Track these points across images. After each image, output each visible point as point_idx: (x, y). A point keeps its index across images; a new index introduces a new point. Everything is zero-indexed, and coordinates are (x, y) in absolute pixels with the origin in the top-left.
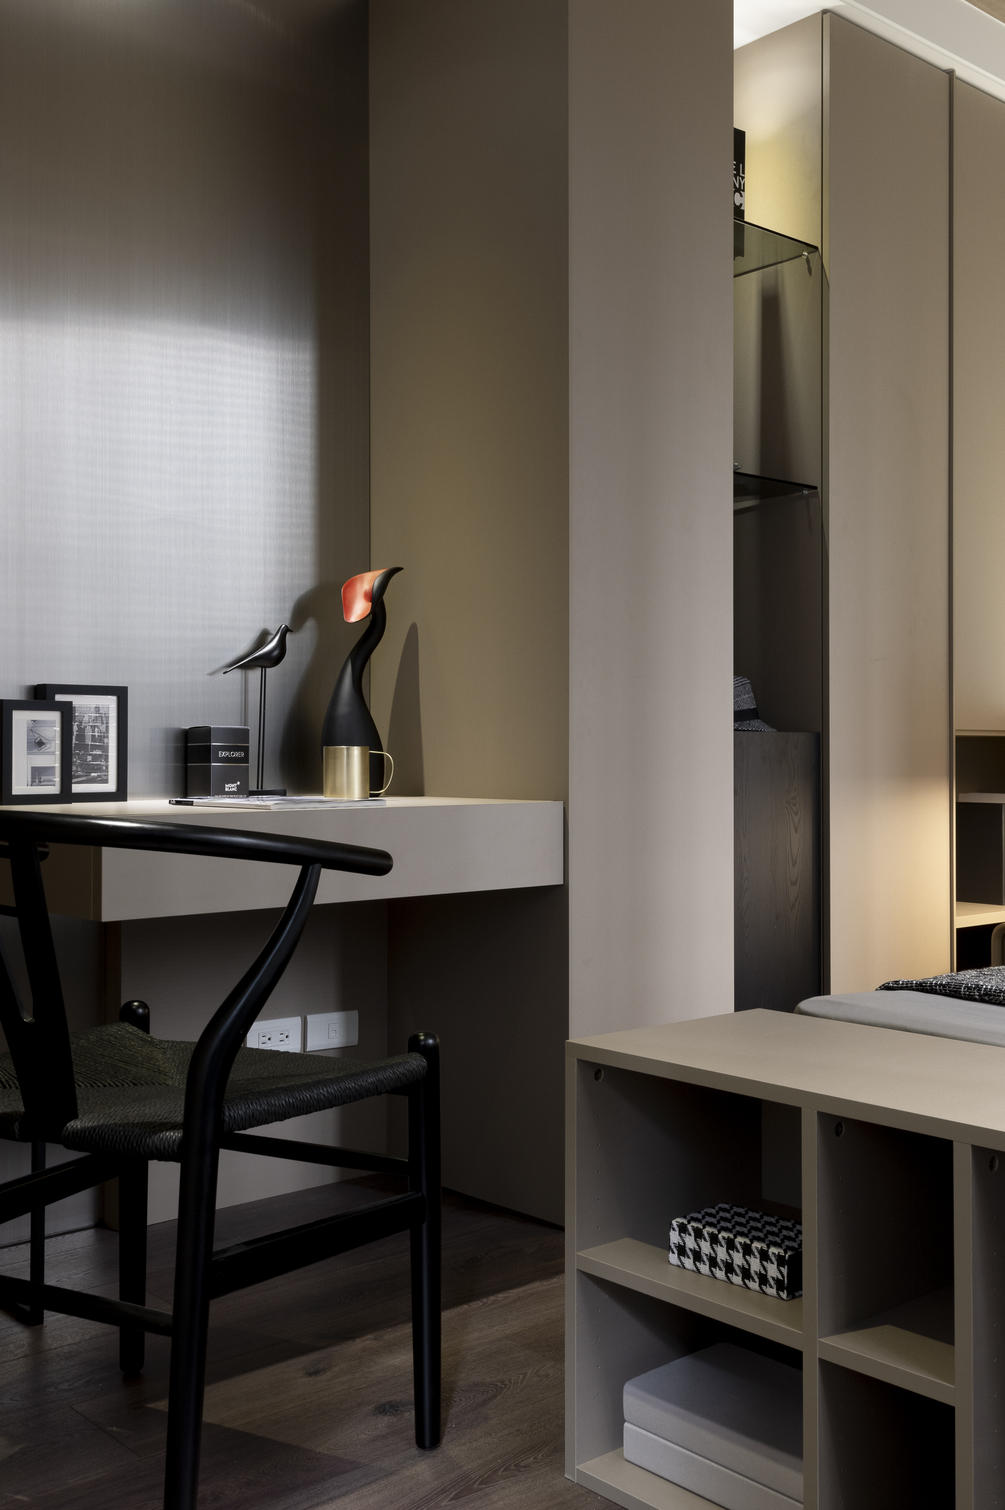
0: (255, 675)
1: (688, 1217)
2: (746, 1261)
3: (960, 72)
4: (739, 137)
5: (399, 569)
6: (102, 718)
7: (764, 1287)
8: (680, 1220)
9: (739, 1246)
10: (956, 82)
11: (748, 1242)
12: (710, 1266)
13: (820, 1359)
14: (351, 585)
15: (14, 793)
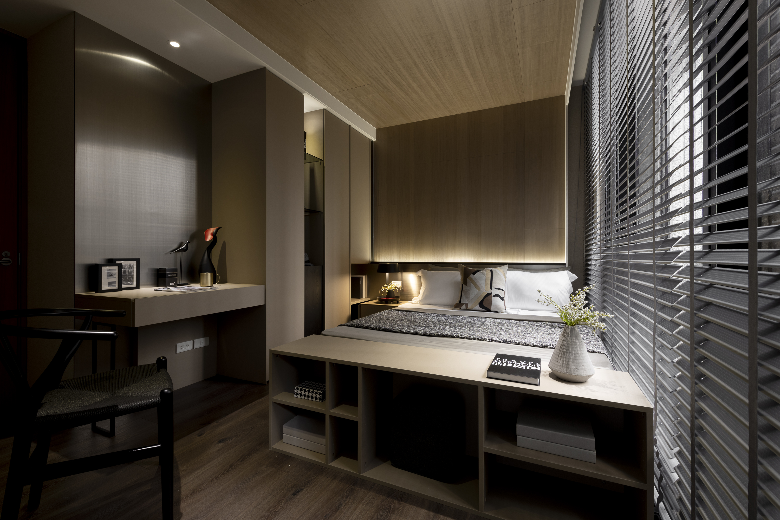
0: (179, 254)
1: (299, 386)
2: (312, 395)
3: (352, 126)
4: (305, 133)
5: (221, 228)
6: (131, 267)
7: (316, 400)
8: (297, 387)
9: (311, 392)
10: (351, 128)
11: (313, 390)
12: (304, 397)
13: (330, 416)
14: (207, 231)
15: (102, 289)
